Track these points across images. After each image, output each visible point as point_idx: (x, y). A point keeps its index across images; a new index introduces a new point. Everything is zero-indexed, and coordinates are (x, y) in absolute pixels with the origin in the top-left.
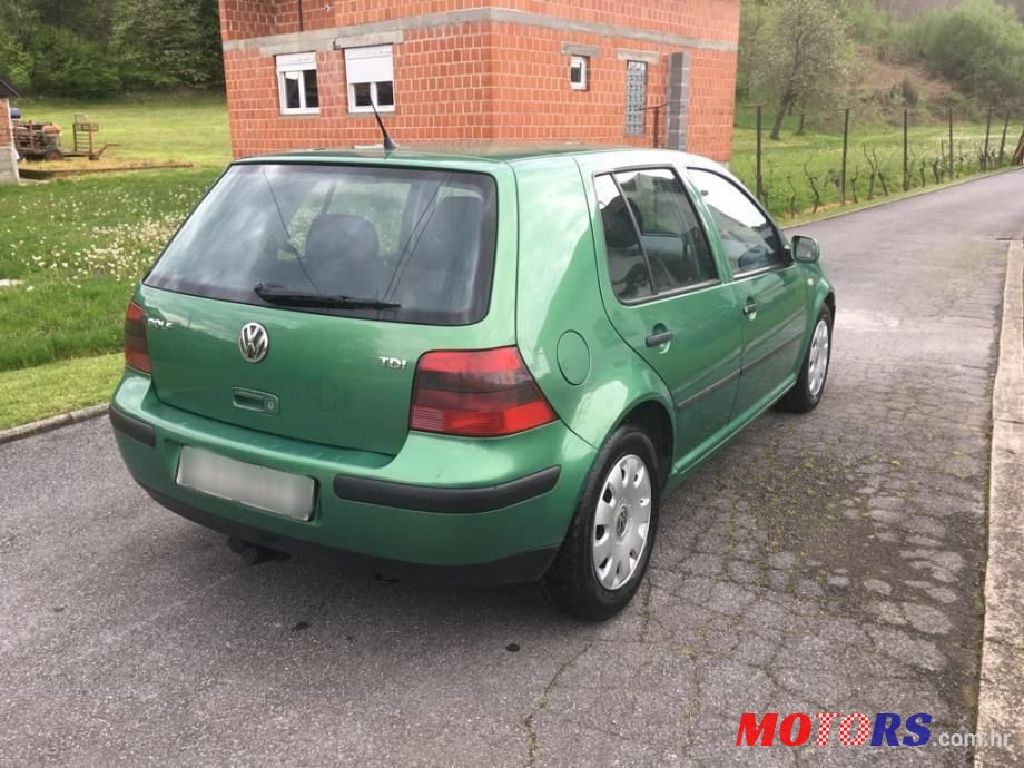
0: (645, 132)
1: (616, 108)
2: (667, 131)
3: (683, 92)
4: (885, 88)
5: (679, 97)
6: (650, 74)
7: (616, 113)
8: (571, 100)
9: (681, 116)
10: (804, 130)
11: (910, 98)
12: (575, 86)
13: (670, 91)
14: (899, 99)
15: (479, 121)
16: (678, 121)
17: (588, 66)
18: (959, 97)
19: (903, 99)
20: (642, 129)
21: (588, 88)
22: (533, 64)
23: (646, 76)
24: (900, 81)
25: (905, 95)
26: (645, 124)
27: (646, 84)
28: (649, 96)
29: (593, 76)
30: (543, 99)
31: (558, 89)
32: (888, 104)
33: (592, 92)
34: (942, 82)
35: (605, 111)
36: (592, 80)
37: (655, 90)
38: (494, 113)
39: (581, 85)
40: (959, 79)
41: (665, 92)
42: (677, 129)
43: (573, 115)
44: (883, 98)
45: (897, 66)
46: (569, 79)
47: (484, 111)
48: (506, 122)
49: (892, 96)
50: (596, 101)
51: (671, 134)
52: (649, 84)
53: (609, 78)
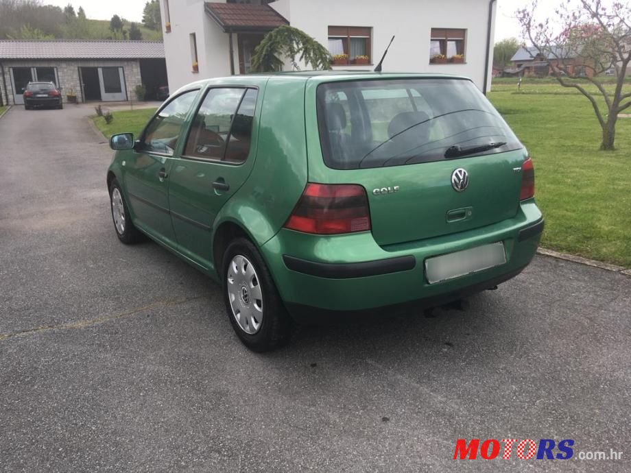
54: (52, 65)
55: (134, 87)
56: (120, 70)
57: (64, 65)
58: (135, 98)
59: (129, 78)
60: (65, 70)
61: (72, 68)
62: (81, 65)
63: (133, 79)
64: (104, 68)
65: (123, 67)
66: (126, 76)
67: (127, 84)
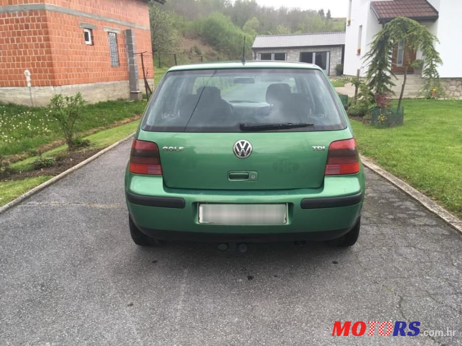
0: (119, 65)
1: (106, 53)
2: (129, 65)
3: (134, 47)
4: (188, 48)
5: (132, 49)
6: (118, 38)
7: (106, 56)
8: (86, 49)
9: (134, 58)
10: (161, 66)
11: (198, 53)
12: (87, 43)
13: (127, 47)
14: (194, 53)
15: (44, 59)
16: (133, 60)
17: (92, 34)
18: (216, 52)
19: (195, 53)
20: (118, 64)
21: (93, 44)
22: (68, 32)
23: (117, 40)
24: (193, 45)
25: (196, 52)
26: (119, 61)
27: (117, 43)
28: (119, 48)
29: (94, 38)
30: (74, 48)
31: (80, 44)
32: (190, 55)
33: (95, 46)
34: (209, 47)
35: (102, 55)
36: (94, 40)
37: (121, 46)
38: (52, 55)
39: (90, 42)
40: (214, 45)
41: (125, 47)
42: (133, 63)
43: (88, 57)
44: (188, 53)
45: (191, 39)
46: (84, 39)
47: (46, 54)
48: (59, 59)
49: (191, 52)
50: (98, 50)
51: (130, 66)
52: (118, 43)
53: (101, 40)
54: (285, 51)
55: (335, 66)
56: (328, 54)
57: (291, 51)
58: (335, 74)
59: (333, 59)
60: (292, 55)
61: (296, 53)
62: (302, 51)
63: (336, 60)
64: (316, 53)
65: (330, 52)
66: (331, 57)
67: (331, 64)
